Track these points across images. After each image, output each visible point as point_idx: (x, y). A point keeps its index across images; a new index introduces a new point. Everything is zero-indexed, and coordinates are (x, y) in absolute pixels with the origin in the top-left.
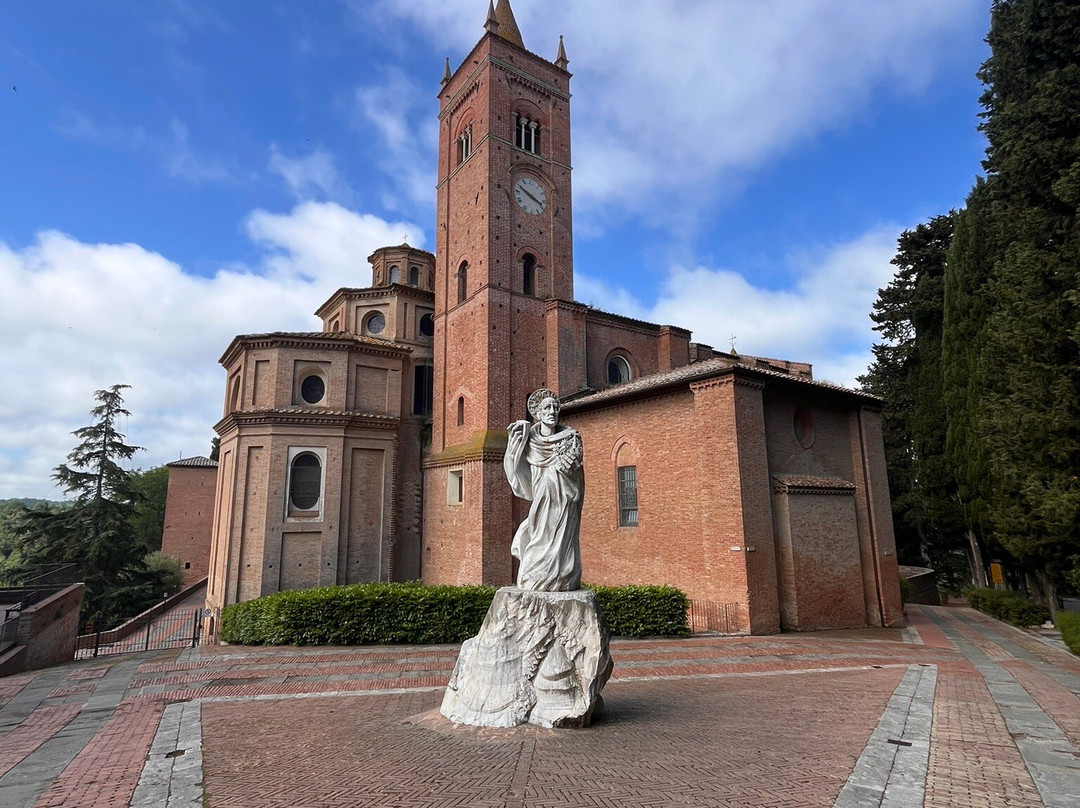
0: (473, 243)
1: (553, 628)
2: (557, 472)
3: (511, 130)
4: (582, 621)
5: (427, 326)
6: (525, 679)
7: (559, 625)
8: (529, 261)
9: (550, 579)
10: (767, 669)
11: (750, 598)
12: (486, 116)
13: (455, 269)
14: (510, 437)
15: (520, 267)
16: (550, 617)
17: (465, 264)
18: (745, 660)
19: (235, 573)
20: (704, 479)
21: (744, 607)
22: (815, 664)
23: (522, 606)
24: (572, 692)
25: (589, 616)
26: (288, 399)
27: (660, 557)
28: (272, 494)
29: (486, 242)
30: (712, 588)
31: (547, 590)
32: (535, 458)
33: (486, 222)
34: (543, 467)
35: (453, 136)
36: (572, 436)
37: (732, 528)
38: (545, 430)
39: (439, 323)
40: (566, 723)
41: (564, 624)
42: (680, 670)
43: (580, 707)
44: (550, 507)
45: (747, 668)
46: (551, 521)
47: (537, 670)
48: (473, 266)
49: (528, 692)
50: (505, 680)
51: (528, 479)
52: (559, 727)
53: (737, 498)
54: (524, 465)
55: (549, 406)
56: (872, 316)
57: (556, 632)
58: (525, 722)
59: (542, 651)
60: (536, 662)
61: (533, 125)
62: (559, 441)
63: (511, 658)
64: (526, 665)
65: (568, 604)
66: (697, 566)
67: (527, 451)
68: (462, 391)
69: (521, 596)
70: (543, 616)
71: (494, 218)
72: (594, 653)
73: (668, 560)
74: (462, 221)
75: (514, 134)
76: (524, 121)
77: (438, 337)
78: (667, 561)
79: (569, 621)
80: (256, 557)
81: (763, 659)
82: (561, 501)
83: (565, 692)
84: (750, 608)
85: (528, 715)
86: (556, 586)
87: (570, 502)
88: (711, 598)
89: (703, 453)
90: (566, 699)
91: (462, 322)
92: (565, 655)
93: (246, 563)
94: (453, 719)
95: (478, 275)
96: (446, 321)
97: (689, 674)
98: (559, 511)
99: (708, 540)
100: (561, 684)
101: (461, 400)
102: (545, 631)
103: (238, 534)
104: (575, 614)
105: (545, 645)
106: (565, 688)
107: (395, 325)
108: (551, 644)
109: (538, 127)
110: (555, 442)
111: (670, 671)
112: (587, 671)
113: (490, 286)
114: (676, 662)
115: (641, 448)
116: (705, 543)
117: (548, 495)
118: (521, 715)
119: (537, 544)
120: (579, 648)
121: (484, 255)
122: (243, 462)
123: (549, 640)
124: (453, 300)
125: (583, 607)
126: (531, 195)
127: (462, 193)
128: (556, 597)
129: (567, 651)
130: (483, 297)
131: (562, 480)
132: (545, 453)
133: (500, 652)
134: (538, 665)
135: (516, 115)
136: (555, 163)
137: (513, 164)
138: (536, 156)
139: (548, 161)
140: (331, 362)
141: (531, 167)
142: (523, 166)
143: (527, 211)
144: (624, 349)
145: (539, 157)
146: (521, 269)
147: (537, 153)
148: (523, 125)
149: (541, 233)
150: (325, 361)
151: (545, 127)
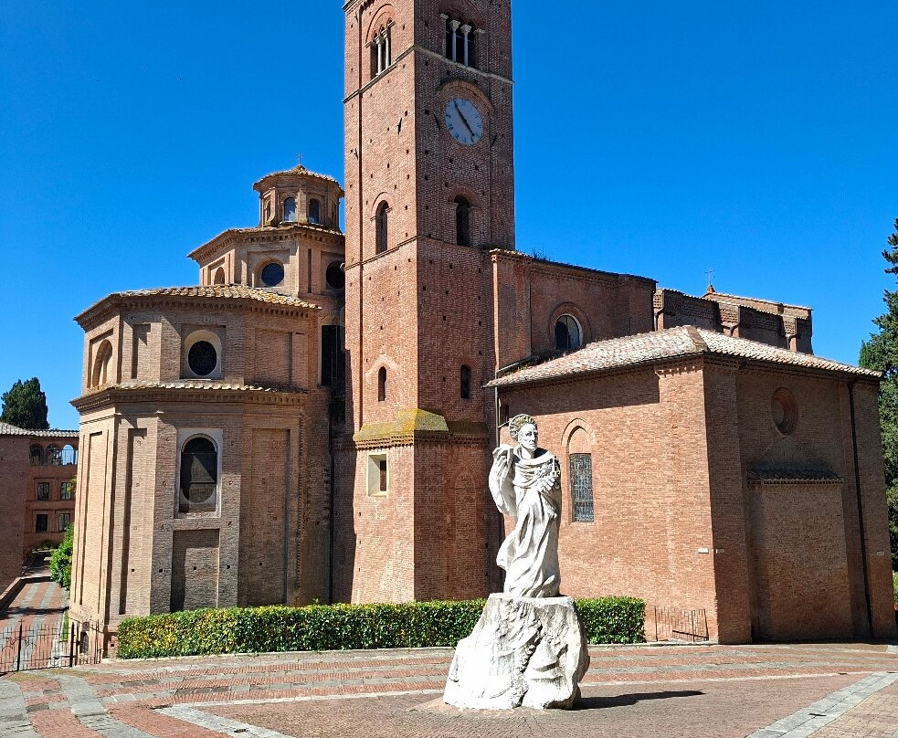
0: (395, 182)
1: (540, 629)
2: (540, 494)
3: (440, 37)
4: (564, 624)
5: (335, 278)
6: (518, 671)
7: (545, 626)
8: (463, 204)
9: (535, 587)
10: (732, 676)
11: (719, 605)
12: (410, 20)
13: (370, 211)
14: (495, 460)
15: (452, 210)
16: (537, 619)
17: (384, 207)
18: (711, 668)
19: (116, 579)
20: (669, 473)
21: (712, 614)
22: (784, 671)
23: (512, 610)
24: (557, 680)
25: (571, 617)
26: (176, 372)
27: (618, 559)
28: (161, 485)
29: (413, 183)
30: (678, 592)
31: (534, 595)
32: (519, 480)
33: (412, 157)
34: (526, 488)
35: (363, 38)
36: (551, 460)
37: (698, 528)
38: (526, 455)
39: (351, 275)
40: (554, 705)
41: (549, 625)
42: (643, 676)
43: (564, 692)
44: (534, 524)
45: (712, 675)
46: (535, 536)
47: (527, 664)
48: (396, 209)
49: (520, 681)
50: (501, 671)
51: (513, 499)
52: (548, 708)
53: (705, 496)
54: (509, 485)
55: (530, 434)
56: (886, 255)
57: (542, 631)
58: (519, 706)
59: (532, 647)
60: (527, 657)
61: (467, 29)
62: (540, 465)
63: (506, 653)
64: (518, 661)
65: (553, 608)
66: (661, 568)
67: (512, 475)
68: (383, 360)
69: (511, 601)
70: (532, 617)
71: (422, 153)
72: (575, 649)
73: (628, 561)
74: (381, 149)
75: (444, 41)
76: (455, 24)
77: (351, 293)
78: (626, 562)
79: (553, 622)
80: (142, 560)
81: (730, 667)
82: (543, 519)
83: (553, 680)
84: (719, 616)
85: (521, 700)
86: (541, 592)
87: (551, 520)
88: (676, 603)
89: (668, 445)
90: (552, 686)
91: (382, 275)
92: (550, 651)
93: (130, 567)
94: (457, 706)
95: (403, 223)
96: (361, 273)
97: (652, 679)
98: (541, 528)
99: (673, 540)
100: (549, 674)
101: (383, 372)
102: (533, 631)
103: (119, 532)
104: (558, 617)
105: (534, 642)
106: (552, 677)
107: (297, 277)
108: (538, 642)
109: (472, 30)
110: (538, 466)
111: (633, 677)
112: (570, 663)
113: (417, 238)
114: (638, 669)
115: (597, 434)
116: (669, 543)
117: (531, 514)
118: (516, 700)
119: (523, 557)
120: (563, 645)
121: (410, 198)
122: (123, 446)
123: (537, 639)
124: (370, 248)
125: (565, 610)
126: (465, 120)
127: (379, 114)
128: (541, 602)
129: (552, 648)
130: (411, 251)
131: (543, 500)
132: (528, 476)
133: (496, 648)
134: (528, 660)
135: (446, 17)
136: (493, 76)
137: (443, 83)
138: (470, 69)
139: (485, 75)
140: (225, 326)
141: (464, 84)
142: (456, 84)
143: (460, 140)
144: (573, 304)
145: (474, 70)
146: (453, 213)
147: (472, 64)
148: (455, 30)
149: (476, 168)
150: (217, 326)
151: (480, 31)
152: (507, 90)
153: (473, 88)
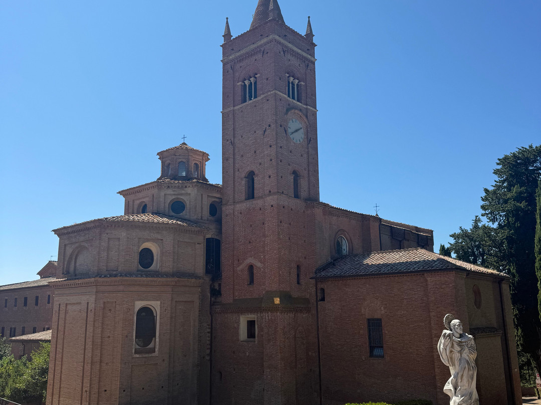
2: (468, 355)
3: (286, 86)
8: (296, 175)
12: (272, 77)
15: (291, 178)
17: (251, 173)
19: (95, 396)
29: (274, 164)
33: (274, 150)
34: (461, 353)
35: (236, 79)
39: (227, 210)
44: (468, 371)
48: (261, 176)
61: (296, 81)
67: (452, 346)
68: (251, 261)
71: (279, 148)
75: (287, 88)
76: (291, 79)
77: (226, 220)
82: (473, 369)
91: (250, 213)
93: (103, 389)
95: (267, 184)
96: (234, 210)
98: (472, 373)
101: (251, 268)
103: (97, 367)
109: (298, 82)
110: (465, 342)
113: (278, 194)
115: (385, 308)
116: (436, 370)
117: (467, 366)
121: (272, 171)
127: (248, 123)
130: (272, 200)
135: (287, 75)
136: (309, 107)
137: (288, 110)
138: (298, 103)
139: (305, 106)
140: (162, 240)
141: (296, 111)
142: (293, 111)
143: (294, 141)
144: (344, 231)
145: (300, 104)
146: (292, 180)
147: (298, 100)
148: (291, 82)
149: (302, 156)
150: (158, 239)
151: (302, 83)
152: (315, 115)
153: (300, 114)
